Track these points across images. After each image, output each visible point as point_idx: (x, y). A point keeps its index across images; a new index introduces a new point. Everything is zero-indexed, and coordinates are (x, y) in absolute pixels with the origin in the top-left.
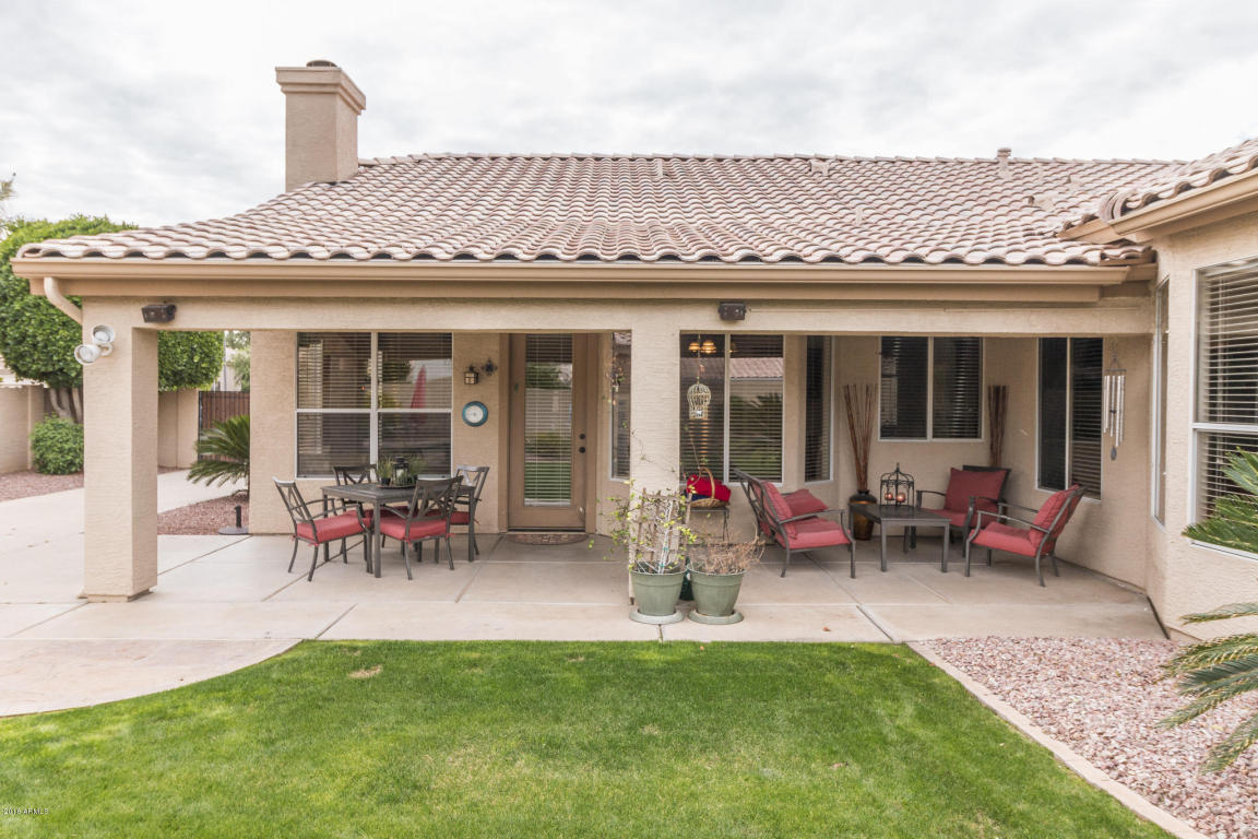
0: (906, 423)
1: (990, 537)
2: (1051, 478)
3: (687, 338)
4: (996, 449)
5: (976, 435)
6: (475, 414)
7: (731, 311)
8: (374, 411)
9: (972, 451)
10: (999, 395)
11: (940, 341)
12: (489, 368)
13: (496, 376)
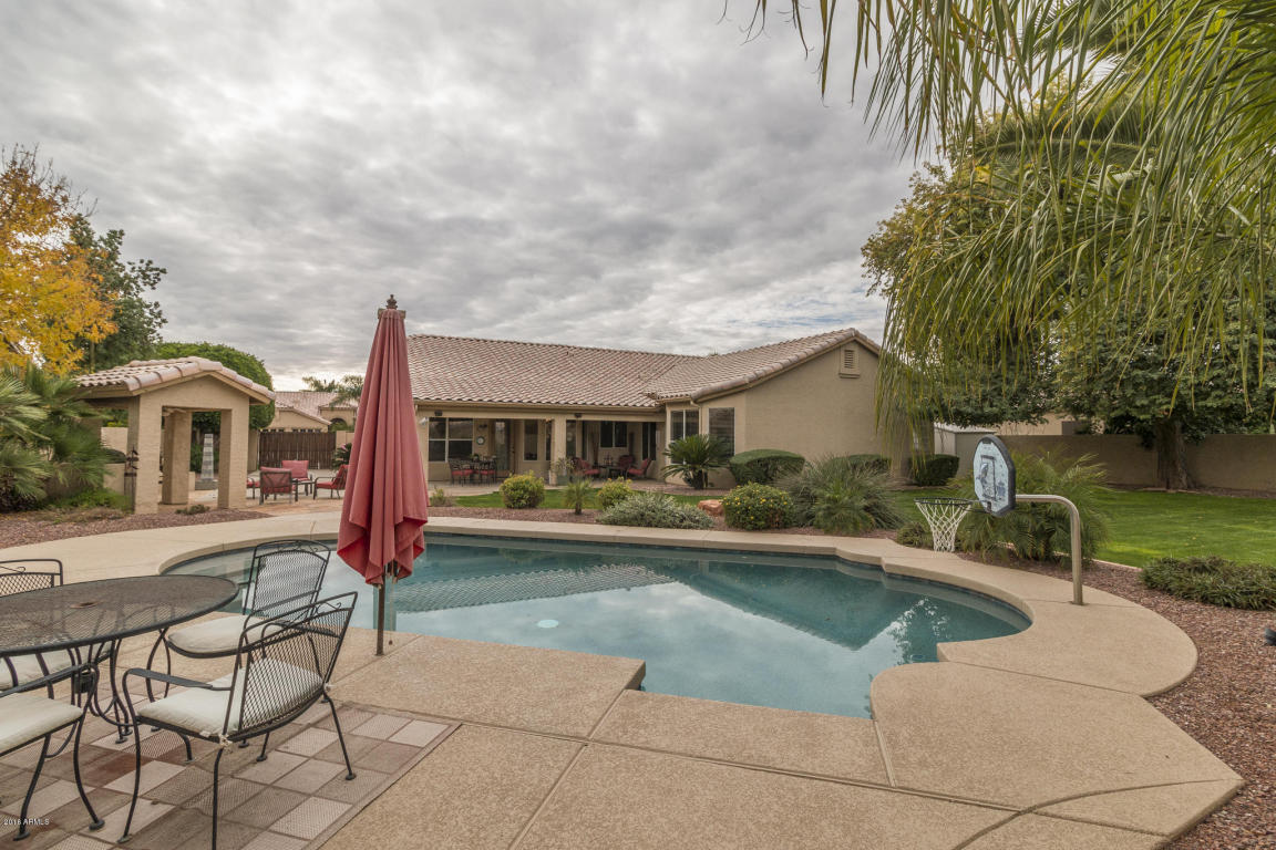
0: (606, 443)
1: (632, 471)
2: (645, 457)
3: (568, 421)
4: (631, 449)
5: (625, 446)
6: (481, 441)
7: (578, 415)
8: (447, 440)
9: (625, 451)
10: (632, 435)
11: (617, 423)
12: (485, 426)
13: (487, 429)
